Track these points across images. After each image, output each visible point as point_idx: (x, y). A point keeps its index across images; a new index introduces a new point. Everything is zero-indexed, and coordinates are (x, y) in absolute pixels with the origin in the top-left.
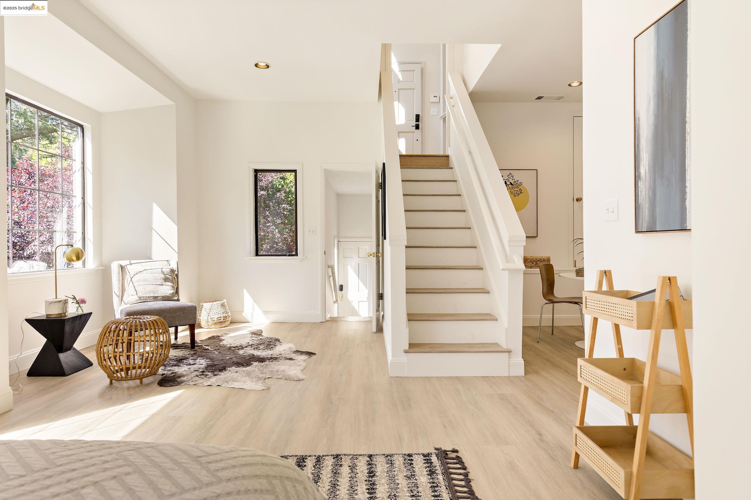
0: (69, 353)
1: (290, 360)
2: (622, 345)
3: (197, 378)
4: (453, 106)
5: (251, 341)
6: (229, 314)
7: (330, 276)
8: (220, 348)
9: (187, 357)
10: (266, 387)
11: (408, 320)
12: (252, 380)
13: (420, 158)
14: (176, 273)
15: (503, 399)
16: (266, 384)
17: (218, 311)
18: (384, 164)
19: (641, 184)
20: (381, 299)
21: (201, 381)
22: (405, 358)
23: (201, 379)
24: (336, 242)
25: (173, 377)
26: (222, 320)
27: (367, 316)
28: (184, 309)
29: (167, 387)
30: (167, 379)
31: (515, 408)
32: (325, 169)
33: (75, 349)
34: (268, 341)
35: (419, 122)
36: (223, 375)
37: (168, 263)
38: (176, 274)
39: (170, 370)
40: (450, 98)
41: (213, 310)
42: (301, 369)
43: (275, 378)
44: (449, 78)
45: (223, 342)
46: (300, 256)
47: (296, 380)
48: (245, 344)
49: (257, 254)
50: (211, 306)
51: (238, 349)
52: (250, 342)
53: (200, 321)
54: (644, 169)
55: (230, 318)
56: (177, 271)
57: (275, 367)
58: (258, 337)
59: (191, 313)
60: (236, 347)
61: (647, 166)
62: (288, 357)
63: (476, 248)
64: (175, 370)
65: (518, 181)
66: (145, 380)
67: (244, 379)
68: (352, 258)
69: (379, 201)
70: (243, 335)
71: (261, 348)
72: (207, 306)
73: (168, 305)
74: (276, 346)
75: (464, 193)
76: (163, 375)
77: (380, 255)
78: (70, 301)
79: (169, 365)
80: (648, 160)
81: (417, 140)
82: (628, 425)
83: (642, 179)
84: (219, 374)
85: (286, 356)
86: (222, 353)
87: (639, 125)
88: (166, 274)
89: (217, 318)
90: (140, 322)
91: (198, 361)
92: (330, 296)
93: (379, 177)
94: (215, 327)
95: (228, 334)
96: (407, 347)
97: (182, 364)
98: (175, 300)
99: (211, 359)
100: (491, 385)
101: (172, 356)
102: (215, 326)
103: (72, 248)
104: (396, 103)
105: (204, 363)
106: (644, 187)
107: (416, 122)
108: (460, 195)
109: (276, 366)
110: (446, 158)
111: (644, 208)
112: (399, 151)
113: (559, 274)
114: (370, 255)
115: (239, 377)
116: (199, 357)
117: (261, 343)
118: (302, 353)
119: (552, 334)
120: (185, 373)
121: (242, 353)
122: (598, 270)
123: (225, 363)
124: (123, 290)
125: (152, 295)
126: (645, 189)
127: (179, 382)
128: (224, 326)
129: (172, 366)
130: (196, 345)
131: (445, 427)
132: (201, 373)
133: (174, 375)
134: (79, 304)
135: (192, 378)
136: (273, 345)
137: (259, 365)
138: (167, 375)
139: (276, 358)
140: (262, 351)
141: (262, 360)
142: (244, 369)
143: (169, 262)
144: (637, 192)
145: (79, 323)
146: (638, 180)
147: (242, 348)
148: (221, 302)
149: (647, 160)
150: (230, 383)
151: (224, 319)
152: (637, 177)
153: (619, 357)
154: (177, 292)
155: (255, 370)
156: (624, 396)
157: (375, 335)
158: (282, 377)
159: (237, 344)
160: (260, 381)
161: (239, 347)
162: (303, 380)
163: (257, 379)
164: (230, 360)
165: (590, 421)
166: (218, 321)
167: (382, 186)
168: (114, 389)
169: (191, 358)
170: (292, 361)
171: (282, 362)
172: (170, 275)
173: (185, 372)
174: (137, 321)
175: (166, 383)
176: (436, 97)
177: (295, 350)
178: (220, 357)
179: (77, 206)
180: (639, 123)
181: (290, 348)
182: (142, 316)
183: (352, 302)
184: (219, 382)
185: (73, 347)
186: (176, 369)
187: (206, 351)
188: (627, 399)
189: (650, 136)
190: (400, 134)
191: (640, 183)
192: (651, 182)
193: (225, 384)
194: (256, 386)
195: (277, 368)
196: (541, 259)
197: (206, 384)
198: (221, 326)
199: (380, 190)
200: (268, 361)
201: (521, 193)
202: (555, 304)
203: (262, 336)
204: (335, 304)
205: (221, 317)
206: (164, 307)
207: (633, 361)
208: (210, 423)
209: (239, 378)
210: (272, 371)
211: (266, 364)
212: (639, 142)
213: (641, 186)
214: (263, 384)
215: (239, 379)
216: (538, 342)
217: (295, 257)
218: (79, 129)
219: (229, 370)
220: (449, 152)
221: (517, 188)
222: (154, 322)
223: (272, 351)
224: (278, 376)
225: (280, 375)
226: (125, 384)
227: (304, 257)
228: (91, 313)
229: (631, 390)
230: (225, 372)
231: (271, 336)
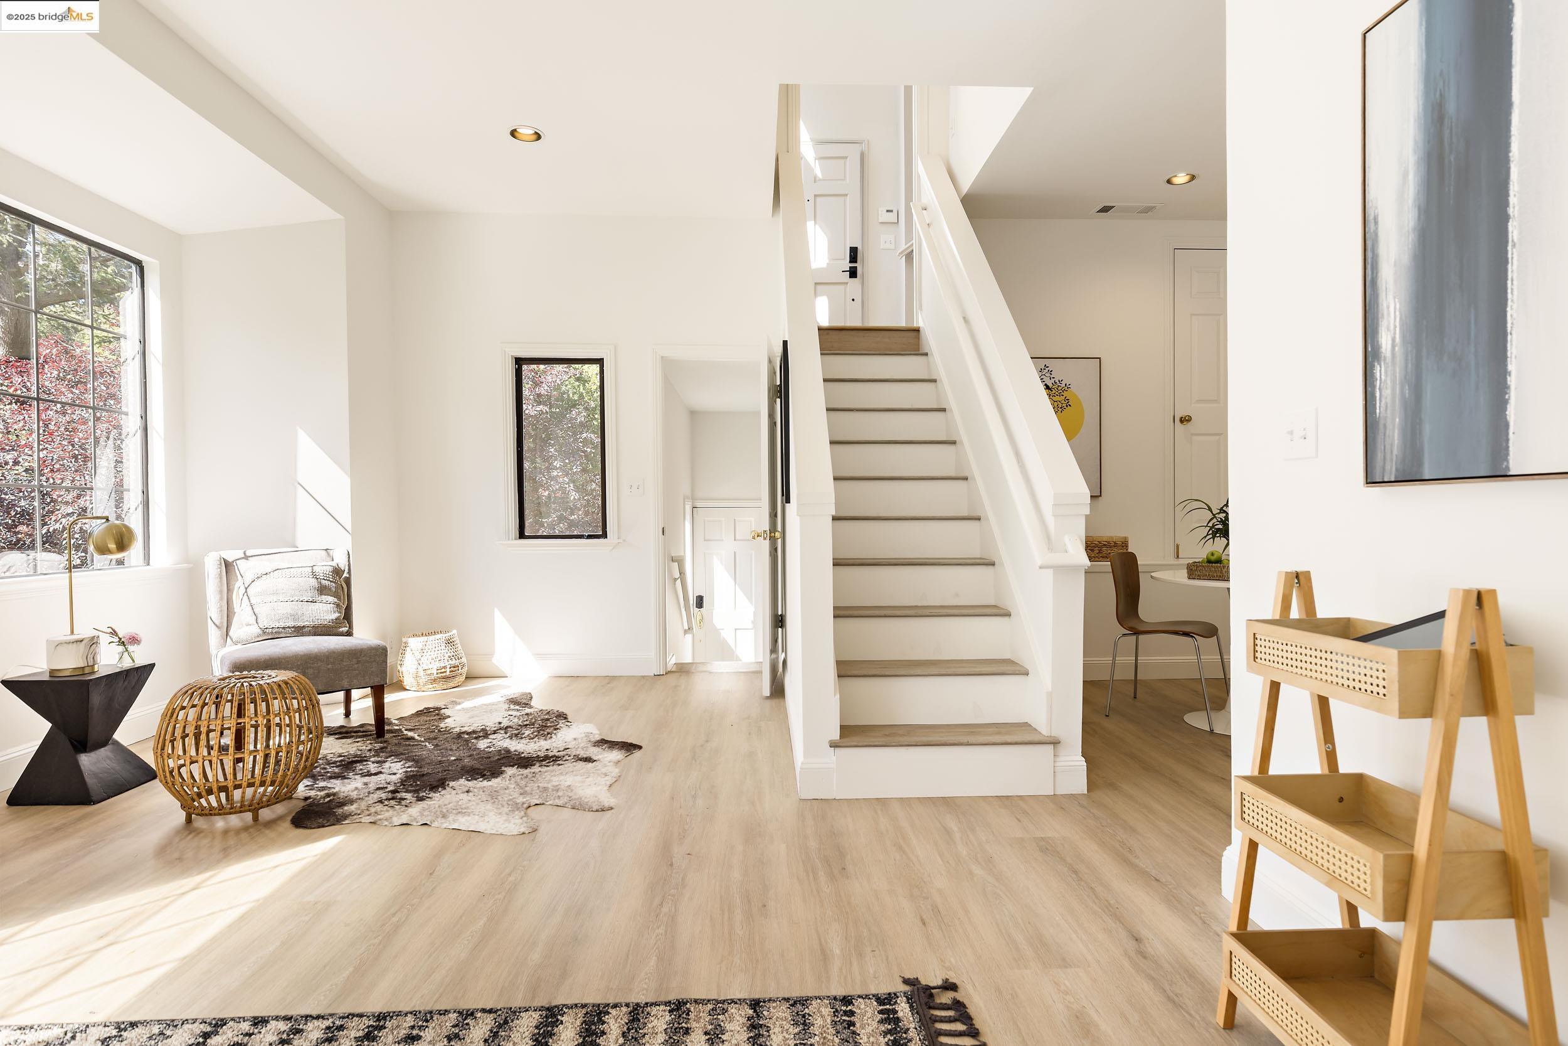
0: (103, 752)
1: (585, 761)
2: (1334, 743)
3: (379, 807)
4: (928, 224)
5: (507, 719)
6: (464, 660)
7: (675, 580)
8: (438, 736)
9: (365, 757)
10: (528, 827)
11: (838, 676)
12: (500, 811)
13: (861, 333)
14: (345, 575)
15: (1047, 849)
16: (530, 820)
17: (440, 654)
18: (785, 343)
19: (1380, 372)
20: (781, 627)
21: (387, 815)
22: (833, 758)
23: (389, 809)
24: (688, 508)
25: (327, 805)
26: (448, 673)
27: (753, 660)
28: (359, 654)
29: (311, 828)
30: (313, 810)
31: (1076, 872)
32: (662, 357)
33: (117, 743)
34: (543, 720)
35: (856, 262)
36: (439, 799)
37: (328, 554)
38: (345, 577)
39: (323, 788)
40: (923, 209)
41: (429, 653)
42: (609, 783)
43: (551, 805)
44: (919, 167)
45: (446, 721)
46: (612, 537)
47: (594, 809)
48: (494, 726)
49: (522, 535)
50: (424, 644)
51: (476, 738)
52: (504, 722)
53: (401, 675)
54: (1389, 336)
55: (466, 669)
56: (347, 571)
57: (553, 778)
58: (521, 708)
59: (375, 661)
60: (474, 732)
61: (1398, 329)
62: (583, 754)
63: (979, 519)
64: (334, 788)
65: (1062, 381)
66: (265, 814)
67: (483, 807)
68: (722, 540)
69: (775, 423)
70: (490, 704)
71: (526, 734)
72: (415, 643)
73: (326, 645)
74: (558, 729)
75: (952, 404)
76: (306, 799)
77: (777, 535)
78: (104, 639)
79: (322, 775)
80: (1400, 312)
81: (853, 300)
82: (1347, 926)
83: (1383, 358)
84: (430, 796)
85: (578, 753)
86: (441, 747)
87: (1376, 234)
88: (324, 579)
89: (437, 670)
90: (251, 685)
91: (387, 765)
92: (676, 620)
93: (775, 373)
94: (433, 687)
95: (459, 704)
96: (836, 735)
97: (351, 774)
98: (342, 634)
99: (417, 761)
100: (1018, 817)
101: (332, 755)
102: (434, 685)
103: (107, 524)
104: (810, 224)
105: (401, 771)
106: (1389, 378)
107: (850, 262)
108: (944, 410)
109: (555, 776)
110: (914, 334)
111: (1389, 426)
112: (817, 322)
113: (1152, 574)
114: (756, 536)
115: (471, 804)
116: (390, 756)
117: (528, 723)
118: (612, 745)
119: (1135, 698)
120: (354, 795)
121: (485, 746)
122: (1279, 572)
123: (445, 771)
124: (230, 614)
125: (291, 623)
126: (1394, 382)
127: (339, 817)
128: (452, 685)
129: (331, 778)
130: (386, 728)
131: (924, 924)
132: (390, 796)
133: (330, 801)
134: (125, 645)
135: (369, 806)
136: (551, 727)
137: (518, 775)
138: (315, 799)
139: (557, 757)
140: (528, 740)
141: (524, 762)
142: (485, 783)
143: (331, 552)
144: (1369, 389)
145: (124, 686)
146: (1373, 361)
147: (486, 734)
148: (445, 635)
149: (1398, 313)
150: (451, 818)
151: (453, 671)
152: (1370, 356)
153: (1326, 772)
154: (348, 616)
155: (508, 787)
156: (1363, 877)
157: (768, 702)
158: (566, 804)
159: (476, 725)
160: (517, 812)
161: (480, 732)
162: (612, 808)
163: (510, 809)
164: (457, 762)
165: (1263, 919)
166: (440, 675)
167: (781, 392)
168: (193, 834)
169: (372, 759)
170: (590, 763)
171: (569, 767)
172: (331, 581)
173: (355, 793)
174: (245, 684)
175: (309, 819)
176: (891, 211)
177: (598, 738)
178: (436, 756)
179: (131, 434)
180: (1377, 229)
181: (588, 735)
182: (259, 672)
183: (721, 631)
184: (428, 815)
185: (114, 739)
186: (337, 786)
187: (407, 743)
188: (1372, 884)
189: (1406, 259)
190: (819, 287)
191: (1379, 368)
192: (1410, 365)
193: (439, 819)
194: (507, 825)
195: (555, 781)
196: (1109, 542)
197: (397, 821)
198: (445, 687)
199: (778, 400)
200: (538, 764)
201: (1067, 406)
202: (1141, 637)
203: (531, 707)
204: (686, 635)
205: (445, 667)
206: (316, 650)
207: (1359, 780)
208: (395, 919)
209: (473, 805)
210: (545, 789)
211: (533, 771)
212: (1377, 273)
213: (1380, 377)
214: (523, 821)
215: (473, 807)
216: (1107, 716)
217: (601, 540)
218: (134, 269)
219: (452, 787)
220: (920, 322)
221: (1060, 395)
222: (283, 686)
223: (549, 741)
224: (556, 800)
225: (561, 798)
226: (220, 823)
227: (620, 541)
228: (152, 666)
229: (1385, 866)
230: (443, 792)
231: (549, 708)
